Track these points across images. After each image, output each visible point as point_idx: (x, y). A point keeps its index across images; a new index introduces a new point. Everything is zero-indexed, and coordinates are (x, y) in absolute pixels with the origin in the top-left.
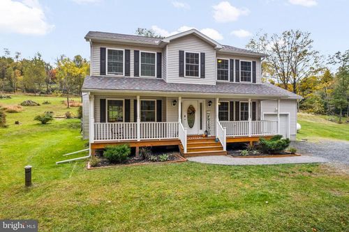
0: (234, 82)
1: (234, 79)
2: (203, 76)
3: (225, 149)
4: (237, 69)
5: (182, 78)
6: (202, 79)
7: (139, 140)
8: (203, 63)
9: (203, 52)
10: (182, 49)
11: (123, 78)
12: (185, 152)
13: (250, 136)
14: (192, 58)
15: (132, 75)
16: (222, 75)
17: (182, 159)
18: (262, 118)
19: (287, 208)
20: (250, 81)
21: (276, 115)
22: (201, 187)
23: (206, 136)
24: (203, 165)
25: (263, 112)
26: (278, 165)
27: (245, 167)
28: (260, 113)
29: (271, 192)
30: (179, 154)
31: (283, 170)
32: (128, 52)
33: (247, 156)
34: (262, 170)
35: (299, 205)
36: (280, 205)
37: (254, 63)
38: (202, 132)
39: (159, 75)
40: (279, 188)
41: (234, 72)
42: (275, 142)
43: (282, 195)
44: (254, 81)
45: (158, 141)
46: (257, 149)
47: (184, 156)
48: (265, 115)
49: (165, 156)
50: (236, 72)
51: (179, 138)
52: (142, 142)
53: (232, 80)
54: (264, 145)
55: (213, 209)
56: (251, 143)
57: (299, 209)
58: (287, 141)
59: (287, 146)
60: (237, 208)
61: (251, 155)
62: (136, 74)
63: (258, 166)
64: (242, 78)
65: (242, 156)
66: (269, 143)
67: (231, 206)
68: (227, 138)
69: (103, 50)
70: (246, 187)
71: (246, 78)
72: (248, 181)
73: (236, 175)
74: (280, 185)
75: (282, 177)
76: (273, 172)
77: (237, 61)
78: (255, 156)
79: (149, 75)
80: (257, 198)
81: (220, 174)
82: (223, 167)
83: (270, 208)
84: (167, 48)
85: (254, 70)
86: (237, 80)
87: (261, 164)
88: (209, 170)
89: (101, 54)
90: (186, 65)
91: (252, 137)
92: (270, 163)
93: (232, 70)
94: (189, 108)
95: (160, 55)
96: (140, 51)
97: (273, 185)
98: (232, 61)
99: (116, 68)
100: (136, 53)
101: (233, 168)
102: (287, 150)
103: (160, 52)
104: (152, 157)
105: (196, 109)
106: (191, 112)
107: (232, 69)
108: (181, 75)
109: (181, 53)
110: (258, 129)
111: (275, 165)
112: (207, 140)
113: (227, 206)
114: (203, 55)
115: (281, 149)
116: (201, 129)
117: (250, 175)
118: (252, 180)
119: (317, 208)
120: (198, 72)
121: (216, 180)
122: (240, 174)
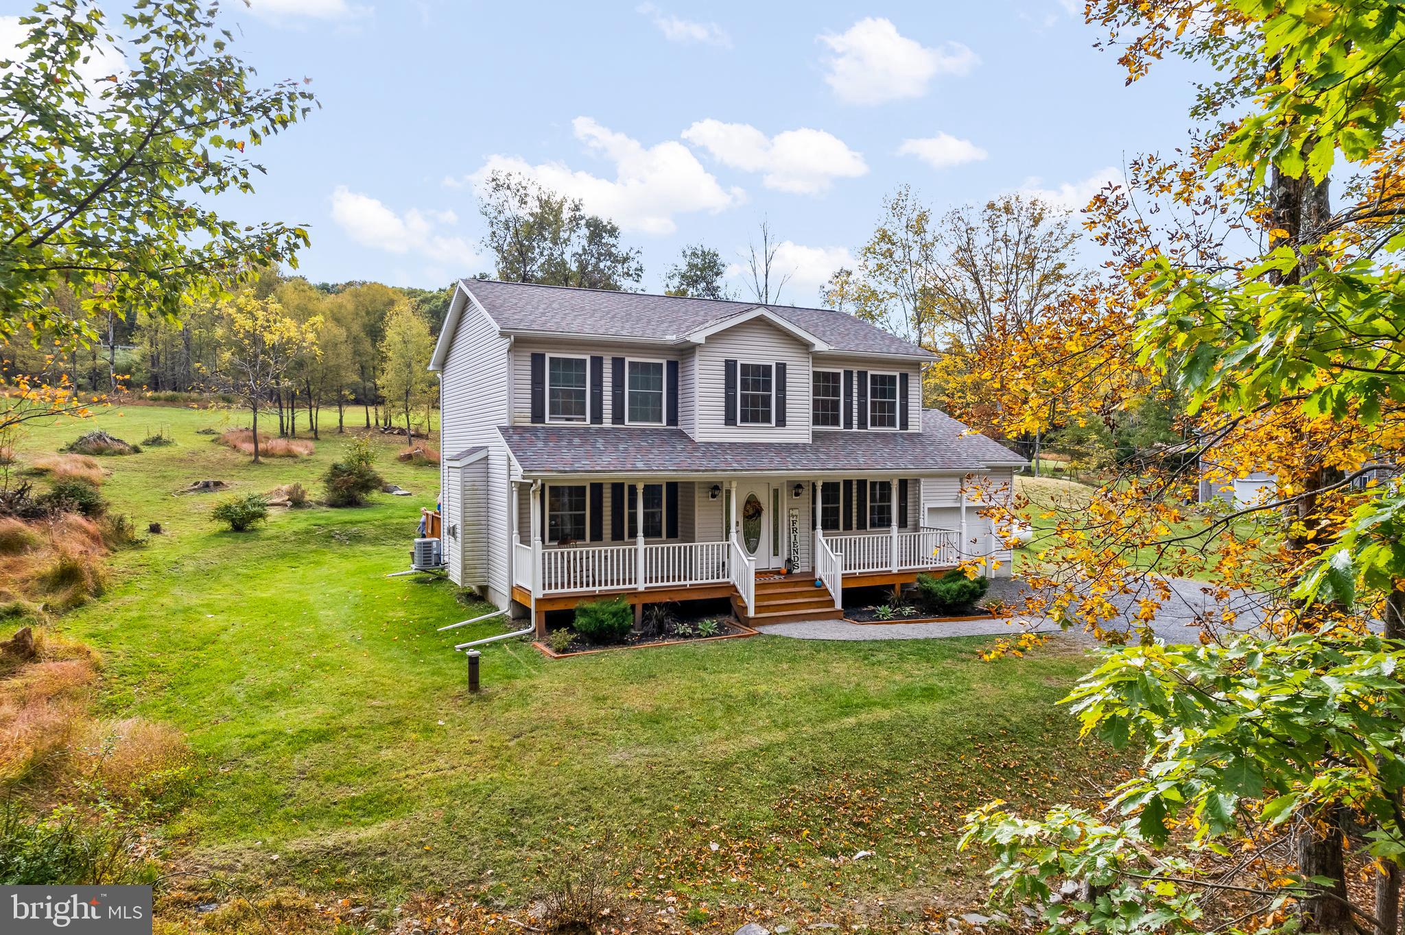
0: (855, 429)
1: (855, 422)
2: (781, 422)
3: (838, 606)
4: (862, 394)
5: (731, 429)
6: (780, 430)
7: (641, 586)
8: (782, 388)
9: (781, 360)
10: (731, 357)
11: (587, 430)
12: (751, 613)
13: (895, 571)
14: (758, 376)
15: (607, 423)
16: (824, 412)
17: (745, 631)
18: (925, 521)
19: (966, 705)
20: (894, 425)
21: (958, 509)
22: (816, 680)
23: (789, 572)
24: (799, 641)
25: (926, 505)
26: (958, 639)
27: (890, 643)
28: (917, 510)
29: (941, 684)
30: (732, 619)
31: (967, 648)
32: (597, 362)
33: (890, 621)
34: (924, 650)
35: (985, 700)
36: (956, 702)
37: (904, 378)
38: (777, 563)
39: (673, 420)
40: (957, 677)
41: (855, 403)
42: (954, 586)
43: (959, 687)
44: (904, 425)
45: (683, 589)
46: (912, 603)
47: (748, 622)
48: (929, 509)
49: (708, 625)
50: (859, 404)
51: (733, 579)
52: (649, 592)
53: (848, 424)
54: (928, 593)
55: (847, 708)
56: (897, 588)
57: (985, 706)
58: (982, 583)
59: (982, 594)
60: (885, 706)
61: (899, 618)
62: (618, 417)
63: (917, 641)
64: (873, 418)
65: (878, 620)
66: (940, 588)
67: (875, 704)
68: (845, 578)
69: (537, 360)
70: (897, 678)
71: (884, 419)
72: (899, 668)
73: (874, 659)
74: (959, 674)
75: (963, 660)
76: (946, 653)
77: (863, 375)
78: (910, 619)
79: (647, 420)
80: (918, 693)
81: (844, 660)
82: (843, 645)
83: (939, 706)
84: (697, 353)
85: (905, 396)
86: (863, 424)
87: (921, 637)
88: (818, 652)
89: (533, 371)
90: (742, 395)
91: (901, 574)
92: (941, 636)
93: (848, 399)
94: (748, 502)
95: (673, 367)
96: (628, 360)
97: (945, 674)
98: (849, 374)
99: (569, 405)
100: (618, 364)
101: (867, 646)
102: (981, 604)
103: (672, 358)
104: (683, 628)
105: (764, 505)
106: (752, 511)
107: (849, 394)
108: (730, 420)
109: (730, 366)
110: (913, 551)
111: (951, 639)
112: (796, 584)
113: (868, 704)
114: (782, 368)
115: (969, 602)
116: (776, 554)
117: (902, 658)
118: (907, 666)
119: (1015, 704)
120: (769, 412)
121: (839, 668)
122: (881, 656)
